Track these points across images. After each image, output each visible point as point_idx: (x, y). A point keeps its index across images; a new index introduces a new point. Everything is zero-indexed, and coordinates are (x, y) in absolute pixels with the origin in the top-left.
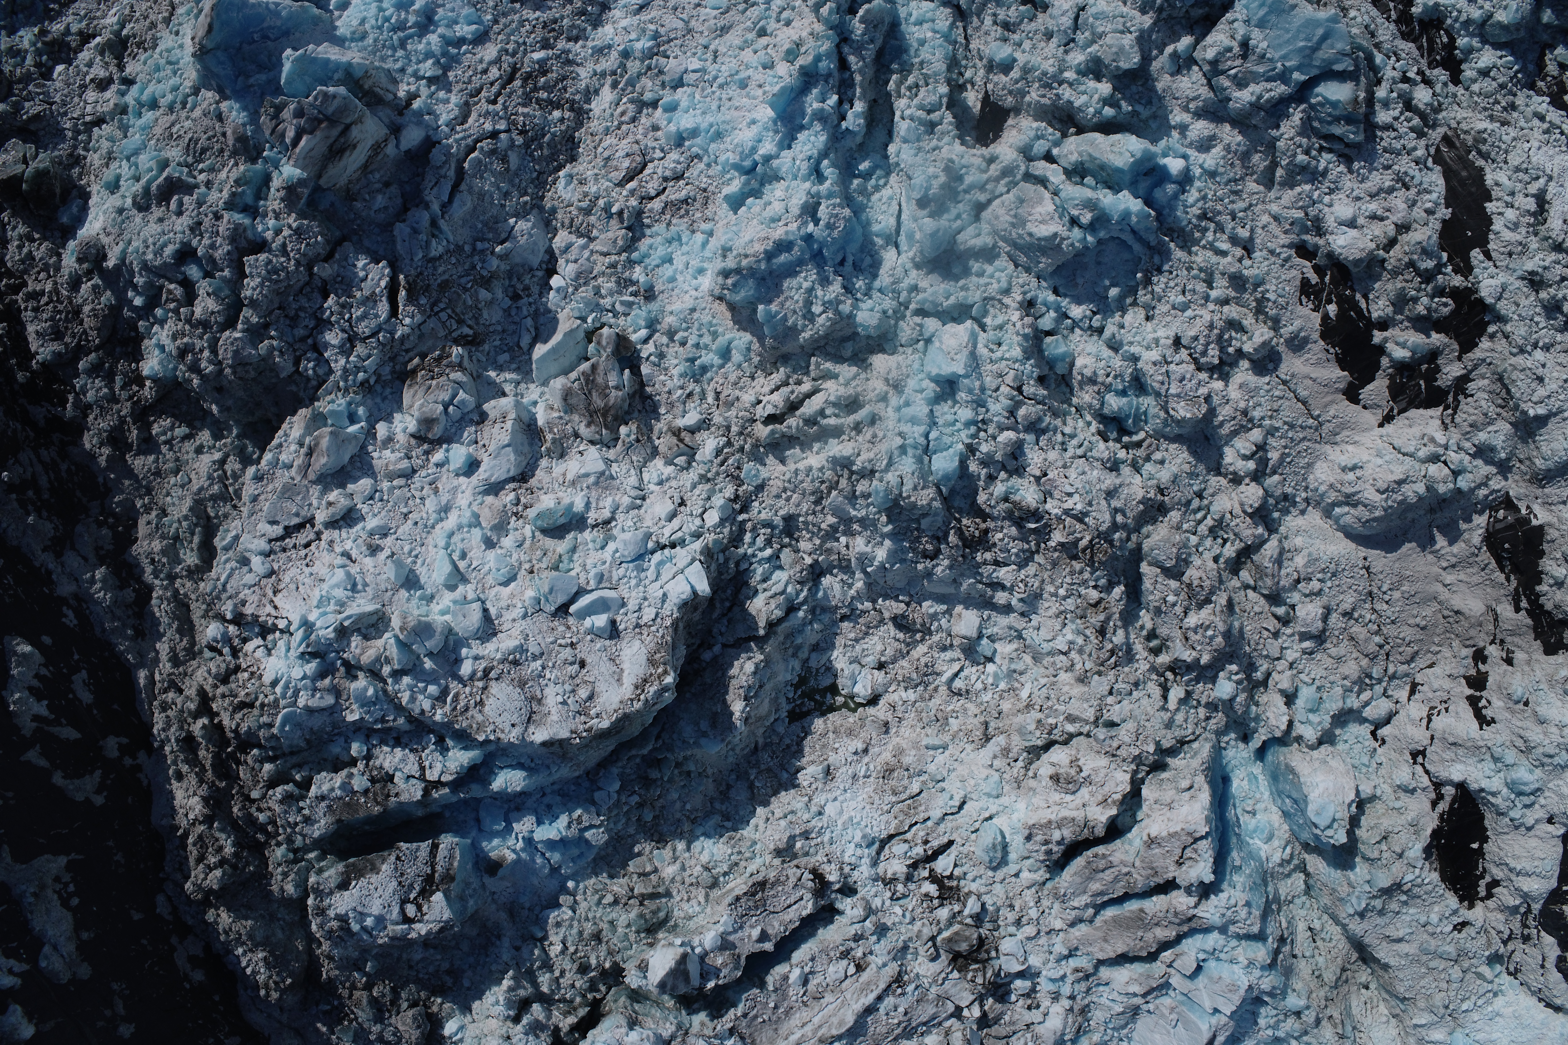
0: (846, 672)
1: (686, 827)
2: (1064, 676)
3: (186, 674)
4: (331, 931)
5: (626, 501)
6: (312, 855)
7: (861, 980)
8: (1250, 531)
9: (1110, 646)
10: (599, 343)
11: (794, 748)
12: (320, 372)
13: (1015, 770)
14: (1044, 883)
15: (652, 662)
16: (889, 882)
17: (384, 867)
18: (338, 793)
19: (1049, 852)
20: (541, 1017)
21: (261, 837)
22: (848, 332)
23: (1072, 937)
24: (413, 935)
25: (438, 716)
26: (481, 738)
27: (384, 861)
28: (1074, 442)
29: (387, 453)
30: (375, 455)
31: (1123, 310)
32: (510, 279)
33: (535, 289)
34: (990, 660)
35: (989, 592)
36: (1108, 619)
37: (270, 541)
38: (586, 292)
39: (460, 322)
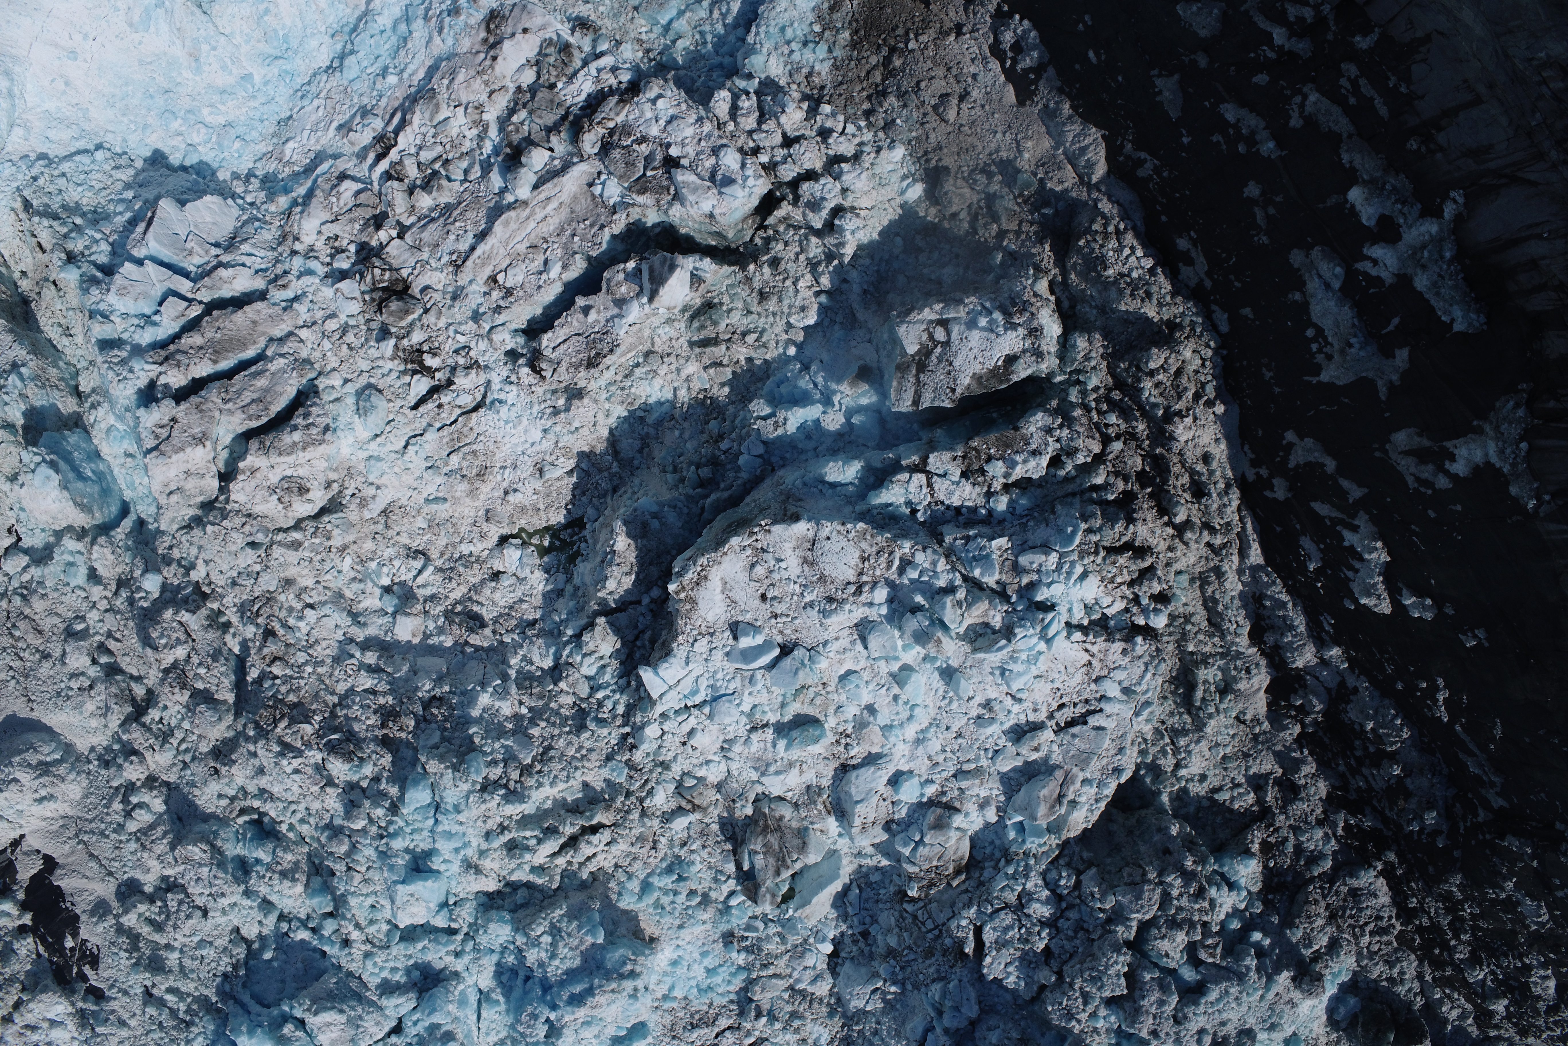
0: (528, 571)
1: (677, 413)
2: (310, 582)
3: (1207, 558)
4: (1022, 311)
5: (737, 748)
6: (1059, 379)
7: (491, 268)
8: (136, 736)
9: (259, 620)
10: (774, 896)
11: (577, 492)
12: (1054, 874)
13: (353, 485)
14: (320, 374)
15: (693, 602)
16: (474, 365)
17: (967, 381)
18: (1019, 458)
19: (306, 416)
20: (810, 215)
21: (1116, 395)
22: (521, 913)
23: (290, 322)
24: (938, 307)
25: (907, 546)
26: (861, 525)
27: (968, 387)
28: (299, 816)
29: (983, 793)
30: (995, 792)
31: (261, 937)
32: (871, 952)
33: (847, 940)
34: (387, 590)
35: (381, 663)
36: (260, 649)
37: (1101, 710)
38: (793, 939)
39: (915, 917)
